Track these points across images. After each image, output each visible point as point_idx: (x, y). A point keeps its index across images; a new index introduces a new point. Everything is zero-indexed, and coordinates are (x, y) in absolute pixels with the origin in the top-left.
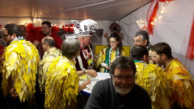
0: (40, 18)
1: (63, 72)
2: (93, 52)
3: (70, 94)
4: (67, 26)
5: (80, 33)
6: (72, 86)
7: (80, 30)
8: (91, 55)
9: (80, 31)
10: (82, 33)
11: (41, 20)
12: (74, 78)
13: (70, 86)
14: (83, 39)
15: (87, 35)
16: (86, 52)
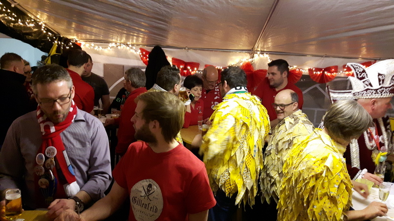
0: (267, 52)
1: (317, 164)
2: (388, 137)
3: (323, 212)
4: (320, 70)
5: (367, 90)
6: (330, 195)
7: (366, 84)
8: (382, 142)
9: (366, 86)
10: (371, 90)
11: (269, 56)
12: (337, 181)
13: (326, 194)
14: (374, 104)
15: (385, 95)
16: (370, 134)
